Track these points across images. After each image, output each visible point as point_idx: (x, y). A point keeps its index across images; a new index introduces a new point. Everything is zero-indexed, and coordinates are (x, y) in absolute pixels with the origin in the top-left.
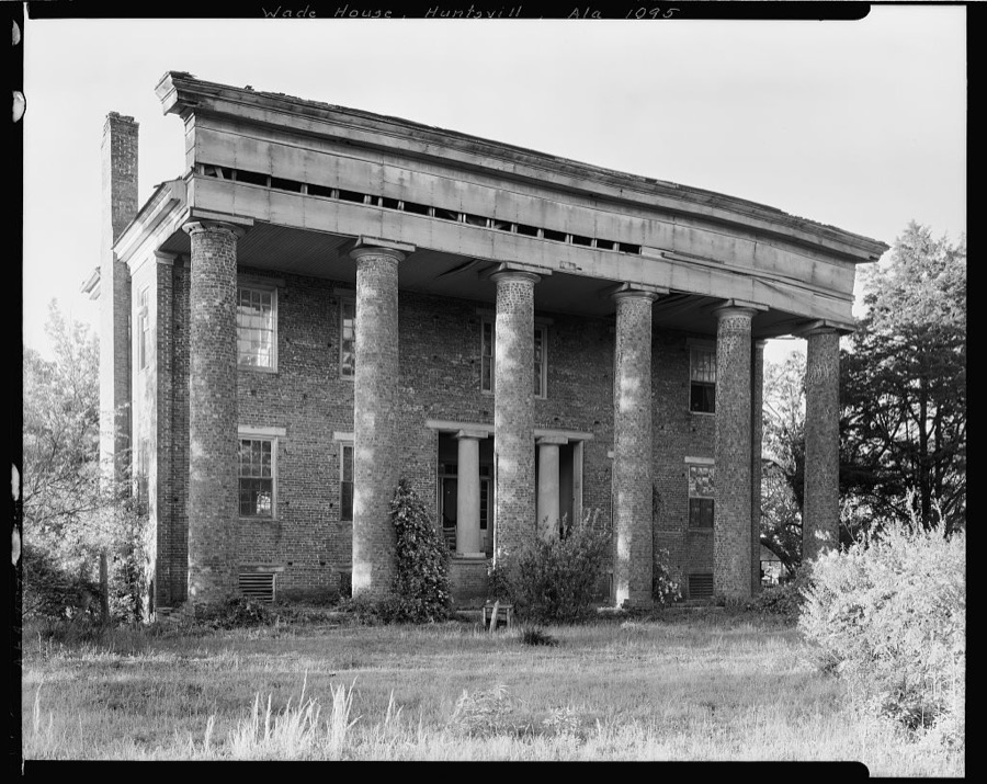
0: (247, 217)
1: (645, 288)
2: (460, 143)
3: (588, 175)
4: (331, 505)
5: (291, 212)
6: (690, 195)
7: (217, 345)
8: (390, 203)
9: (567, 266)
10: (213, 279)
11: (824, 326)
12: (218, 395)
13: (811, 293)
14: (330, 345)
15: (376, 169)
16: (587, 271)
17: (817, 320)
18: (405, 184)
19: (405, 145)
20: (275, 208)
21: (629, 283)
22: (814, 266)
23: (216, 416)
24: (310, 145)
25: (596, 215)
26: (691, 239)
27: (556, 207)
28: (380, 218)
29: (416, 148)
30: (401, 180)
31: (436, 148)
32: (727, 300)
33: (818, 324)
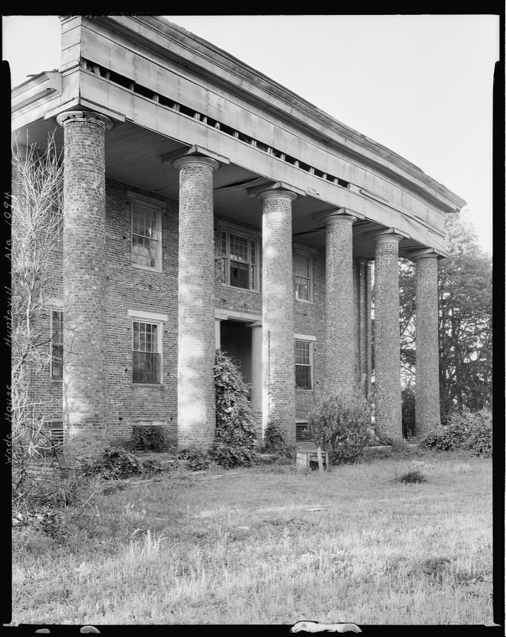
0: (120, 114)
1: (353, 214)
2: (264, 84)
3: (331, 125)
4: (126, 370)
5: (148, 116)
6: (381, 151)
7: (95, 224)
8: (212, 122)
9: (311, 191)
10: (91, 165)
11: (434, 253)
12: (97, 269)
13: (427, 229)
14: (124, 238)
15: (204, 92)
16: (322, 197)
17: (428, 248)
18: (222, 109)
19: (228, 77)
20: (137, 111)
21: (345, 209)
22: (428, 211)
23: (95, 288)
24: (162, 62)
25: (327, 156)
26: (373, 183)
27: (306, 145)
28: (205, 134)
29: (235, 81)
30: (219, 105)
31: (247, 84)
32: (389, 228)
33: (428, 251)
